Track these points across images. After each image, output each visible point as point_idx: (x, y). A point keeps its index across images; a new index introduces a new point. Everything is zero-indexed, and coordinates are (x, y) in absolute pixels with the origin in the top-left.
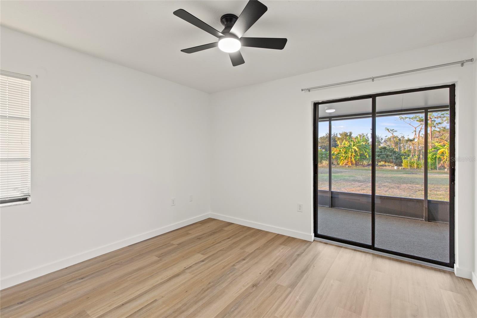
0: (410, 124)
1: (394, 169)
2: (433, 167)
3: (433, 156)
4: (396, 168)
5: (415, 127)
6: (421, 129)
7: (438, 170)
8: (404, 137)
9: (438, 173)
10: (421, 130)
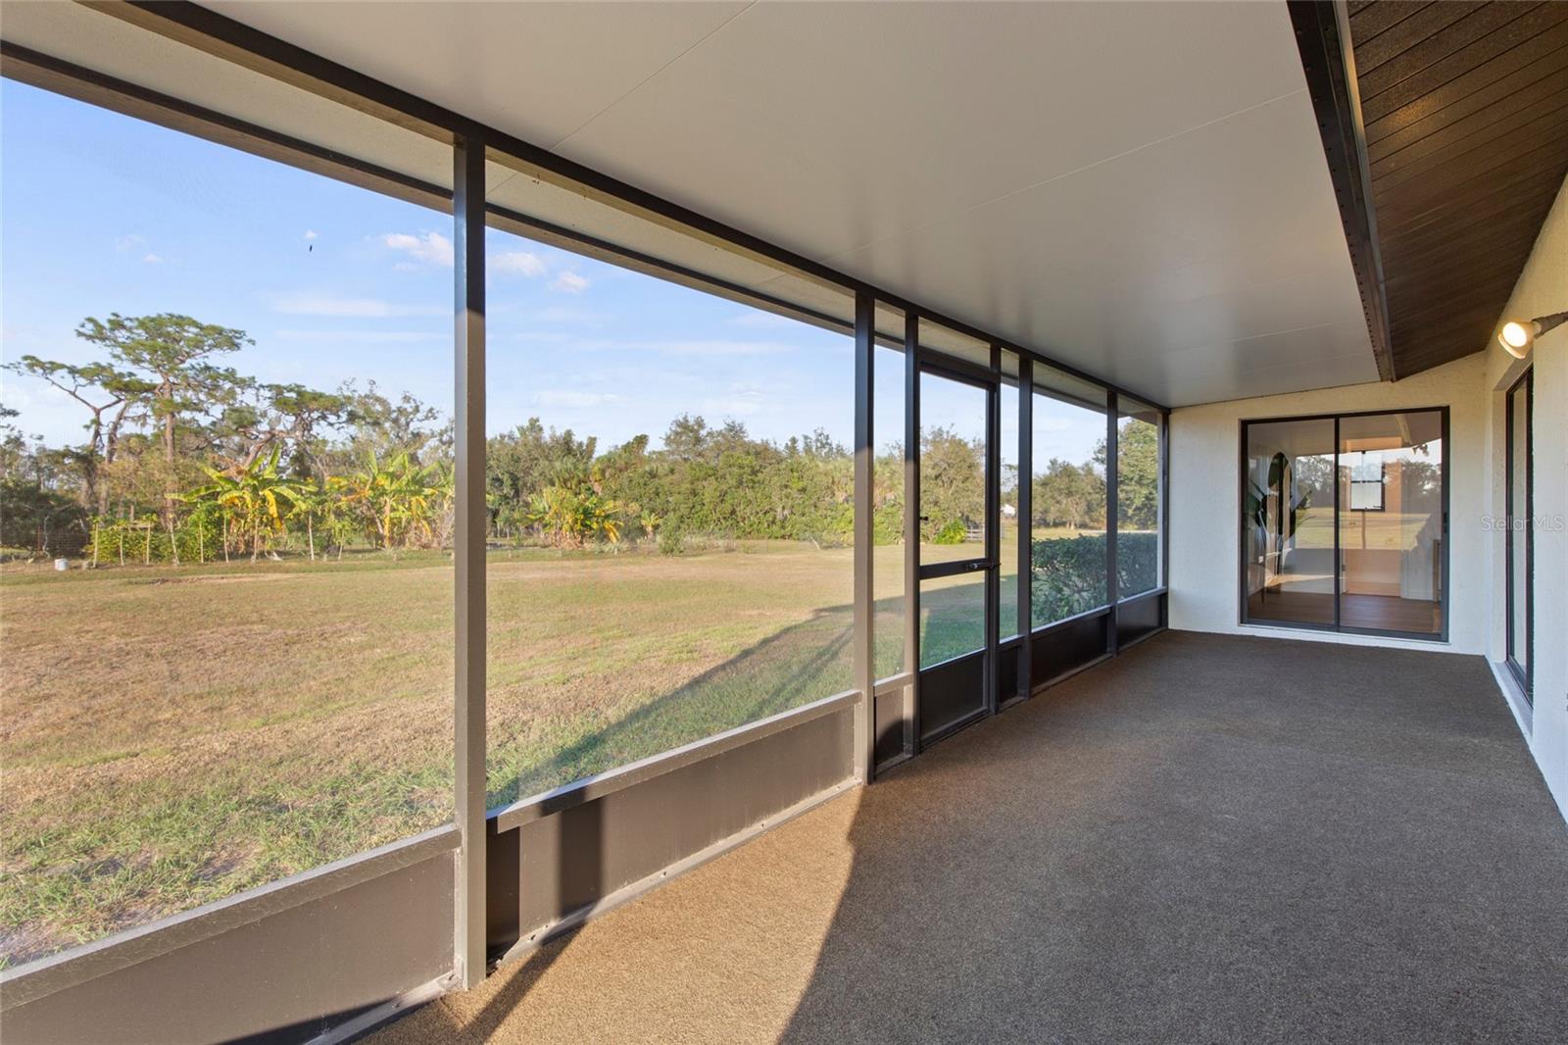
0: (73, 394)
1: (53, 570)
2: (211, 553)
3: (210, 513)
4: (60, 564)
5: (94, 409)
6: (120, 419)
7: (227, 561)
8: (22, 440)
9: (234, 571)
10: (122, 421)
